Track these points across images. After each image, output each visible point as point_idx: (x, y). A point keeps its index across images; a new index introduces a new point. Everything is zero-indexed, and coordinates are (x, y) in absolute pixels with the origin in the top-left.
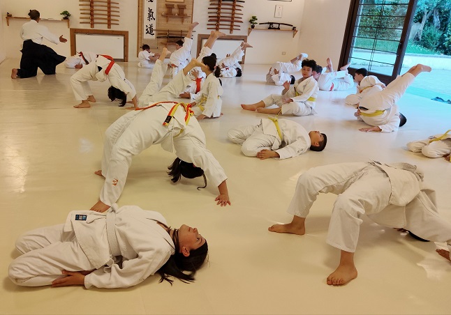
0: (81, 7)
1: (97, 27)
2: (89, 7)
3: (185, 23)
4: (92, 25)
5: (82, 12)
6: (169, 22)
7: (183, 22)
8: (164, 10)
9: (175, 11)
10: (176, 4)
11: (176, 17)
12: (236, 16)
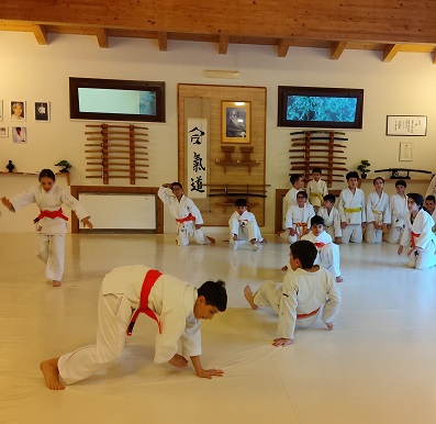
0: (89, 155)
1: (113, 183)
2: (100, 154)
3: (254, 173)
4: (106, 179)
5: (90, 161)
6: (229, 173)
7: (250, 171)
8: (219, 156)
9: (237, 156)
10: (237, 146)
11: (238, 165)
12: (335, 160)
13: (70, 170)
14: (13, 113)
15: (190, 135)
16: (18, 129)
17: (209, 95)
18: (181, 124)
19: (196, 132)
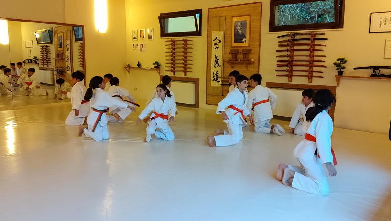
0: (166, 58)
1: (177, 75)
2: (172, 58)
3: (251, 69)
4: (174, 72)
5: (167, 62)
7: (248, 68)
9: (240, 56)
10: (241, 49)
11: (240, 63)
12: (316, 58)
13: (160, 67)
14: (141, 36)
15: (213, 43)
16: (142, 44)
17: (225, 14)
18: (209, 36)
19: (217, 41)
